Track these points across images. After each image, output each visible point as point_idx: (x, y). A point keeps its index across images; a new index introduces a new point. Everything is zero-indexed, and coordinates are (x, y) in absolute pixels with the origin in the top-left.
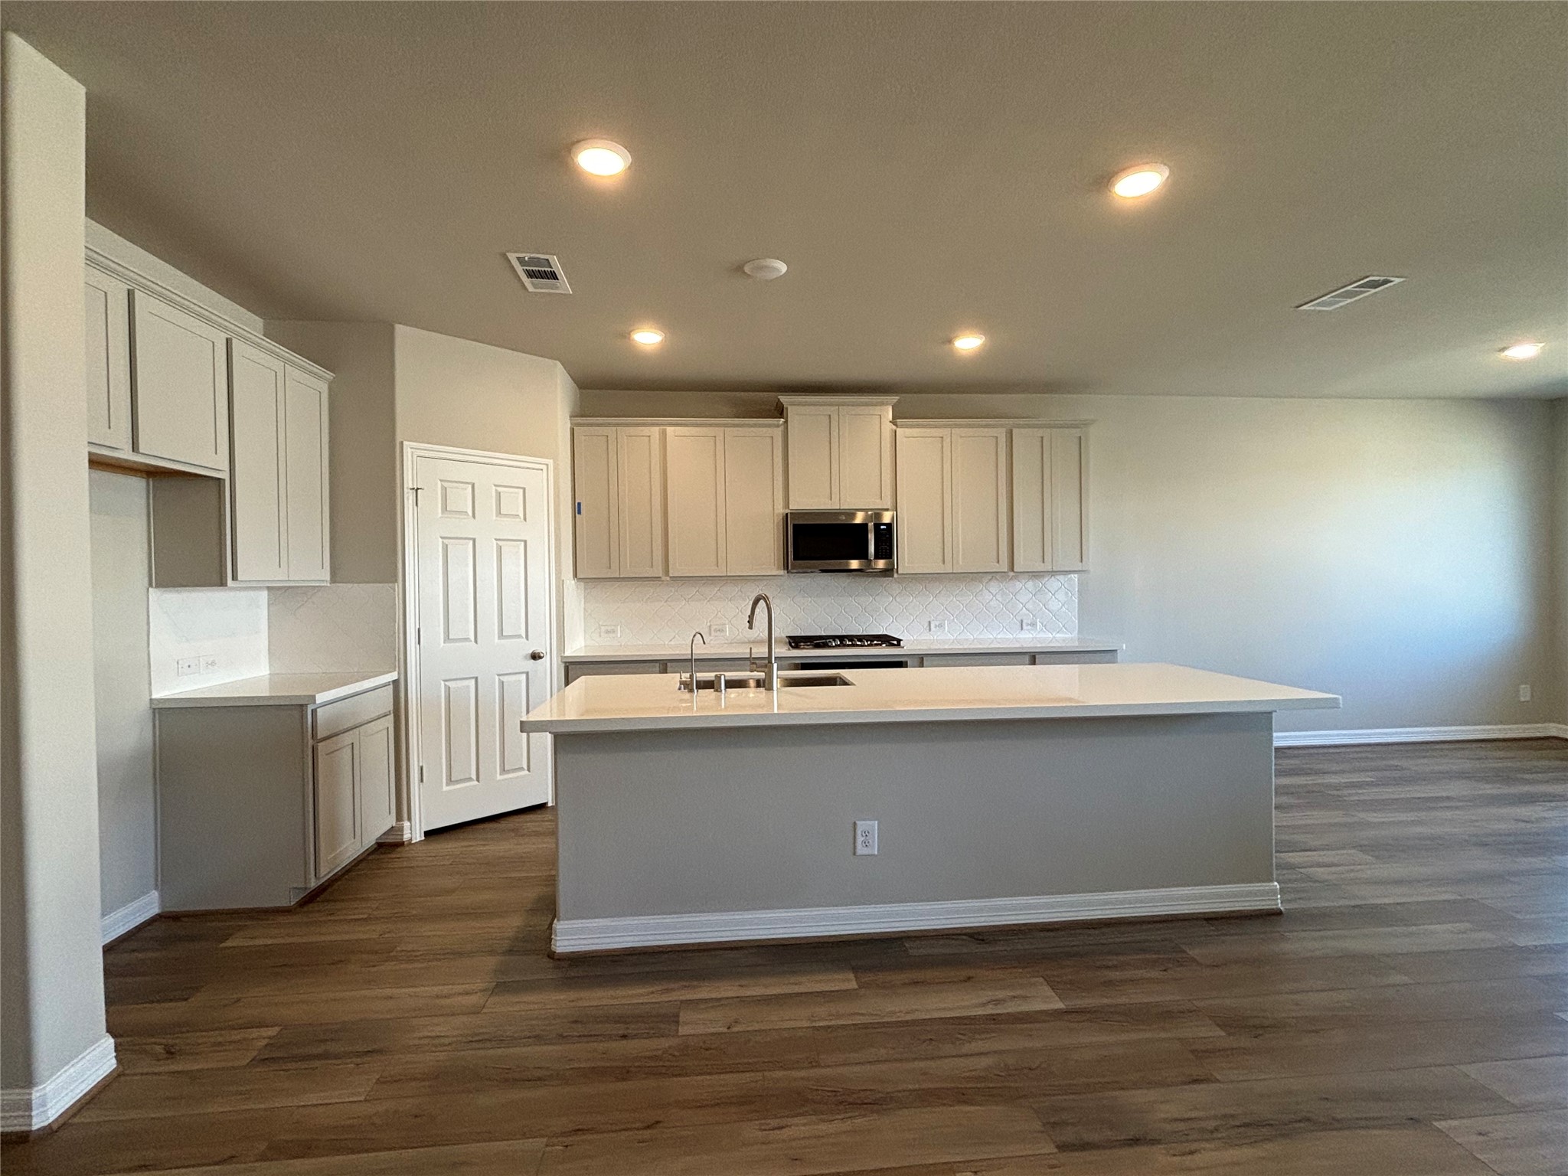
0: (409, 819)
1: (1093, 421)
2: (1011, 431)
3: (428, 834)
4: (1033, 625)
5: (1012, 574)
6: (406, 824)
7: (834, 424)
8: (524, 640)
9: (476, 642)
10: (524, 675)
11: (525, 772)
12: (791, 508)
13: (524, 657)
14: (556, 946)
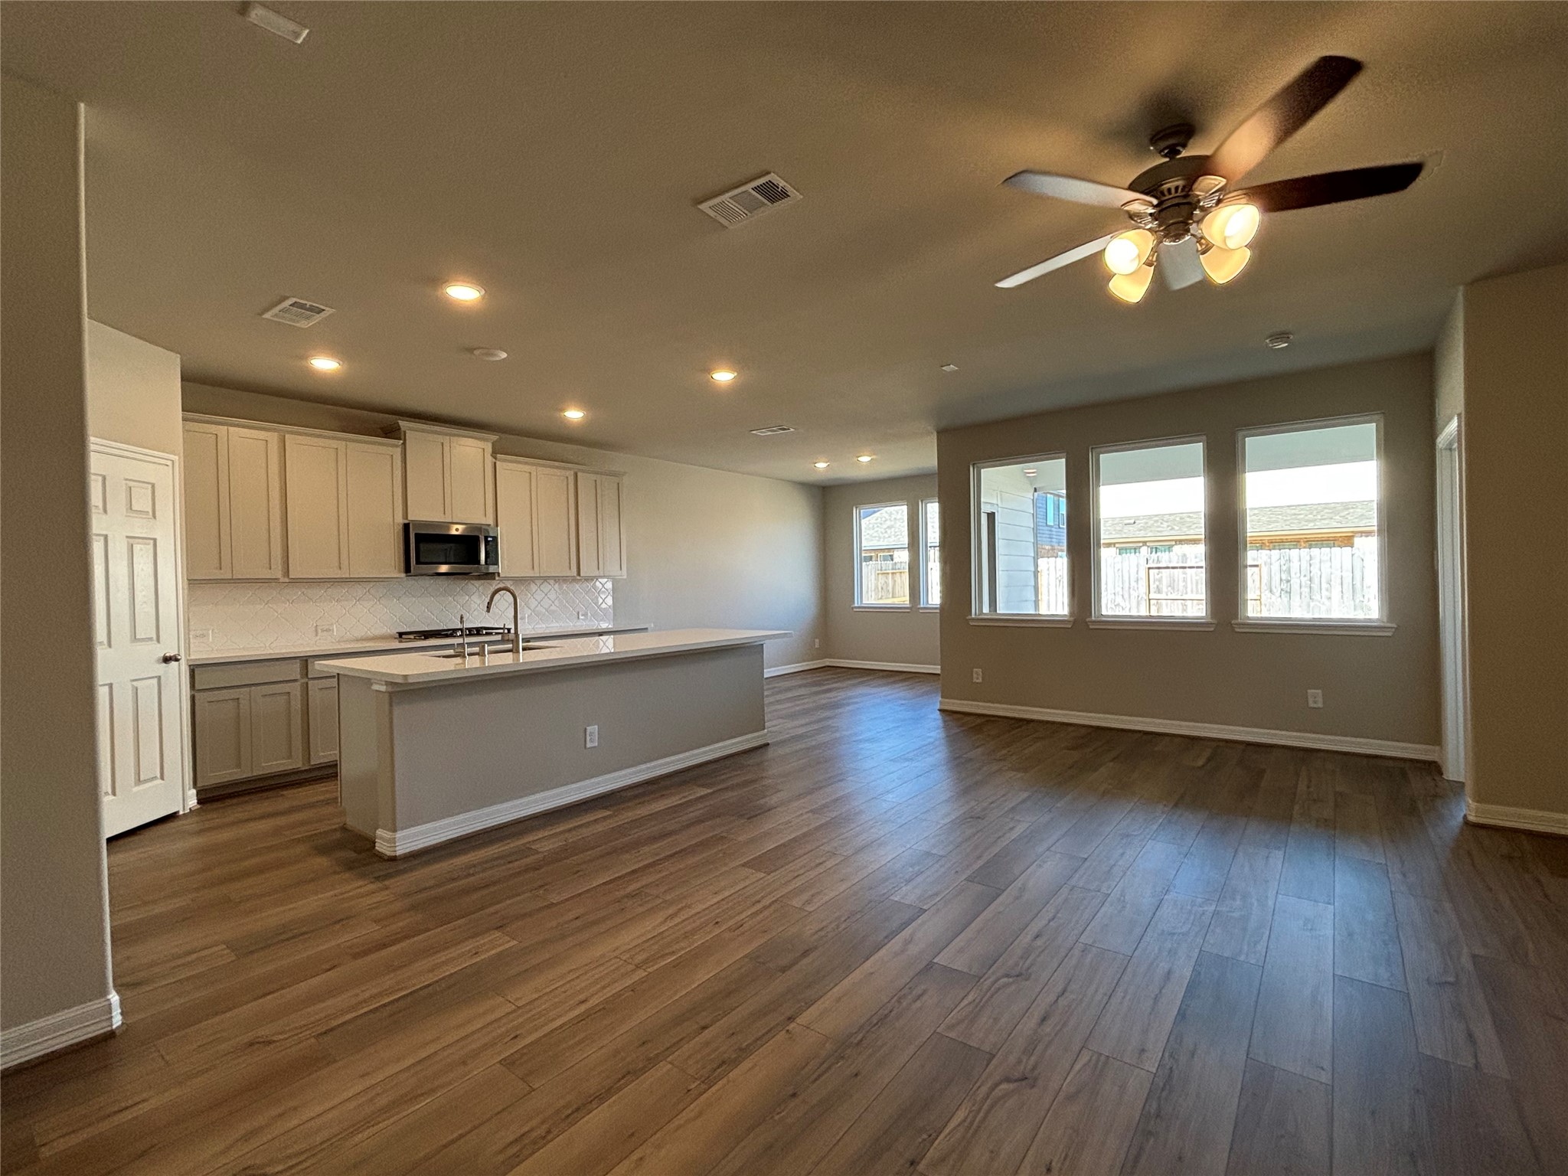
1: (625, 473)
2: (576, 474)
5: (578, 578)
7: (447, 449)
8: (156, 643)
9: (110, 645)
10: (156, 680)
11: (160, 781)
12: (409, 519)
13: (158, 661)
14: (395, 851)
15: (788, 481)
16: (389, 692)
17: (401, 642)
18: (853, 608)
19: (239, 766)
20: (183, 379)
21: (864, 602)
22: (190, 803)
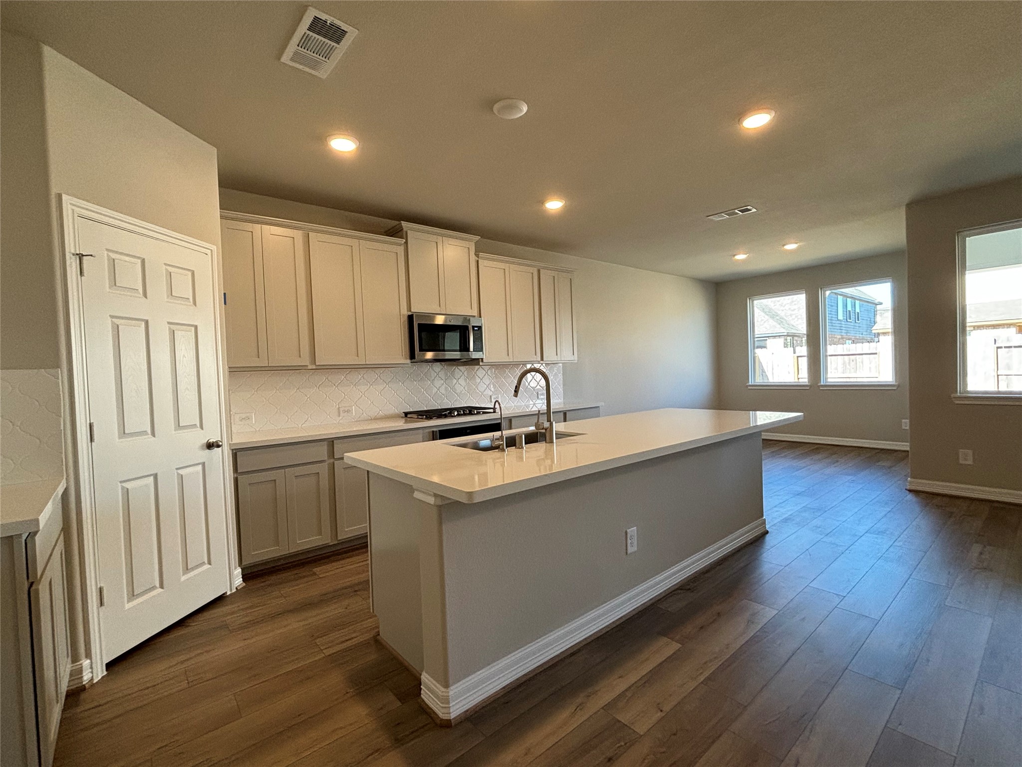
0: (88, 655)
1: (576, 270)
2: (539, 270)
3: (110, 666)
6: (86, 663)
7: (440, 248)
8: (199, 429)
9: (153, 435)
10: (200, 466)
11: (207, 566)
12: (412, 311)
13: (202, 448)
14: (450, 713)
15: (693, 279)
16: (437, 506)
17: (406, 422)
18: (747, 386)
19: (277, 543)
20: (221, 185)
21: (756, 381)
22: (237, 582)
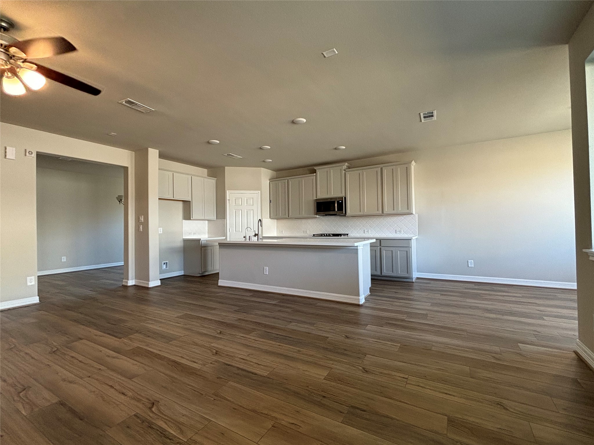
2: (382, 168)
4: (400, 232)
5: (385, 215)
7: (329, 173)
12: (317, 198)
